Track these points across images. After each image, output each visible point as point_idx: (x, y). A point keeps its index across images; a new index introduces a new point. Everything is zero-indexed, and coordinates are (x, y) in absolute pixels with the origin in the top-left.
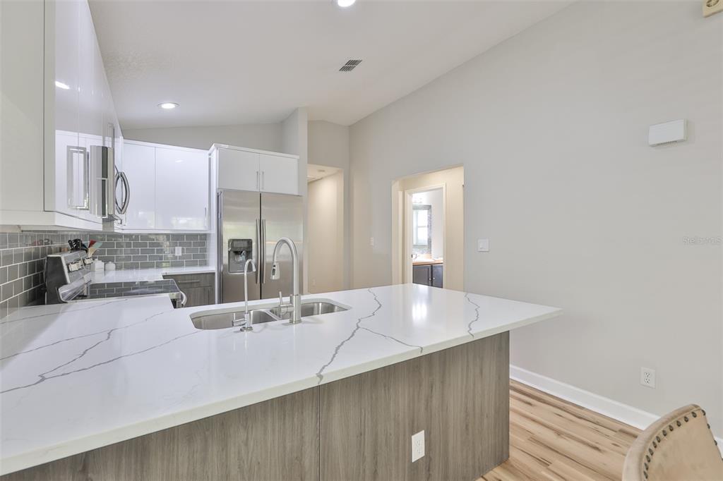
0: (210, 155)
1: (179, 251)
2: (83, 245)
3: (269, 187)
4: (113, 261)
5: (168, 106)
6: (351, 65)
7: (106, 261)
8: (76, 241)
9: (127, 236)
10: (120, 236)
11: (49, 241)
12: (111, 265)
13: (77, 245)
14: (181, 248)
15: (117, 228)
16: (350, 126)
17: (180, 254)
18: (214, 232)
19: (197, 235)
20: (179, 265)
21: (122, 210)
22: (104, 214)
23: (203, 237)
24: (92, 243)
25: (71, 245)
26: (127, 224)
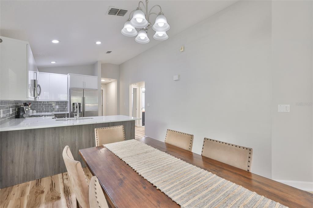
0: (68, 76)
1: (57, 107)
2: (27, 104)
3: (87, 86)
4: (35, 110)
5: (53, 63)
6: (109, 52)
7: (33, 110)
8: (25, 103)
9: (40, 102)
10: (38, 102)
11: (18, 103)
12: (35, 111)
13: (26, 104)
14: (58, 106)
15: (37, 100)
16: (119, 65)
17: (58, 108)
18: (69, 101)
19: (64, 102)
20: (58, 111)
21: (39, 95)
22: (35, 96)
23: (66, 102)
24: (30, 104)
25: (24, 104)
26: (40, 99)
